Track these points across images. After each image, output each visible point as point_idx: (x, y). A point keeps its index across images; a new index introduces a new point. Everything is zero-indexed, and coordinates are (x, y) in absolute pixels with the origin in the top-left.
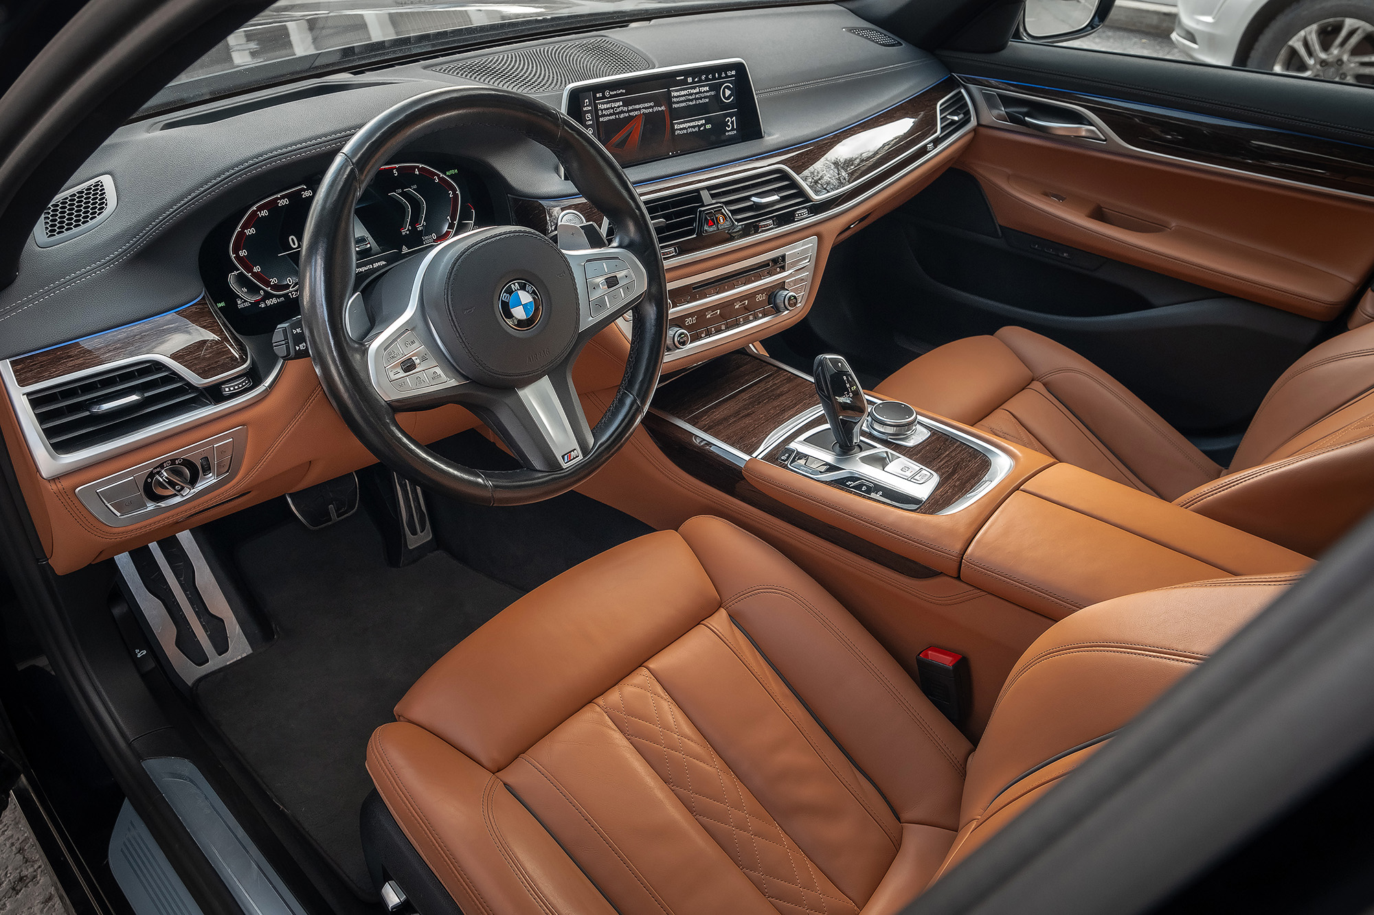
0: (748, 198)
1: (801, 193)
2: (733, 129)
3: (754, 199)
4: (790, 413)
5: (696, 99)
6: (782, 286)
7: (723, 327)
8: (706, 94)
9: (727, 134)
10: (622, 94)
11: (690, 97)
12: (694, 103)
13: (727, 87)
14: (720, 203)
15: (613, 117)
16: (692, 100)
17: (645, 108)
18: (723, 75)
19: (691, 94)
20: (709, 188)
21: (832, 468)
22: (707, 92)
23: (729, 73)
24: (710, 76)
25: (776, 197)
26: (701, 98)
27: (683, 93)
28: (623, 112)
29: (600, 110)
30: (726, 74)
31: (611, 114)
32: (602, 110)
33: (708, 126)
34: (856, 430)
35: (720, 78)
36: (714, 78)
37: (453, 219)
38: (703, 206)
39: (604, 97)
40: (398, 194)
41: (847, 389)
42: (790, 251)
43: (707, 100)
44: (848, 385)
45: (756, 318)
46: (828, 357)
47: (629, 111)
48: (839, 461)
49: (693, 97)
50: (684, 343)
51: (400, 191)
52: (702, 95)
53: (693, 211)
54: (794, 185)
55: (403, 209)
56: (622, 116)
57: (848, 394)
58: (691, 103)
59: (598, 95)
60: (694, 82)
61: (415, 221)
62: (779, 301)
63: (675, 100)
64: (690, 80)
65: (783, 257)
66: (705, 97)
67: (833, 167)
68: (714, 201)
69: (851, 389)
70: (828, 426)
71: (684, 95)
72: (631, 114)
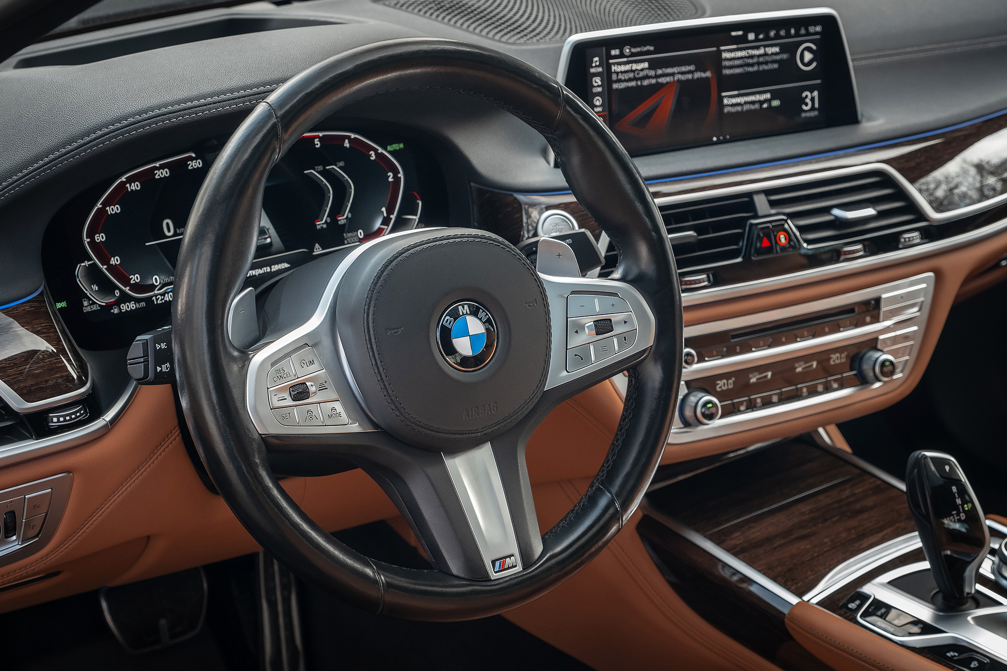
0: (827, 210)
1: (912, 208)
2: (813, 108)
3: (837, 212)
4: (873, 539)
5: (759, 64)
6: (872, 343)
7: (775, 399)
8: (775, 58)
9: (803, 115)
10: (648, 53)
11: (750, 61)
12: (755, 68)
13: (809, 49)
14: (784, 214)
15: (633, 84)
16: (752, 65)
17: (682, 73)
18: (803, 31)
19: (752, 57)
20: (768, 192)
21: (927, 629)
22: (776, 54)
23: (812, 29)
24: (782, 33)
25: (870, 212)
26: (766, 63)
27: (740, 54)
28: (647, 77)
29: (615, 72)
30: (807, 30)
31: (630, 80)
32: (617, 73)
33: (776, 103)
34: (969, 572)
35: (797, 34)
36: (788, 35)
37: (390, 211)
38: (756, 216)
39: (622, 55)
40: (318, 172)
41: (956, 507)
42: (889, 293)
43: (776, 66)
44: (959, 501)
45: (828, 389)
46: (929, 454)
47: (657, 77)
48: (937, 618)
49: (755, 60)
50: (711, 417)
51: (320, 168)
52: (768, 58)
53: (741, 223)
54: (901, 194)
55: (321, 193)
56: (646, 83)
57: (958, 514)
58: (751, 69)
59: (613, 52)
60: (757, 40)
61: (337, 210)
62: (867, 367)
63: (727, 63)
64: (751, 36)
65: (878, 300)
66: (773, 62)
67: (973, 171)
68: (773, 211)
69: (963, 508)
70: (925, 565)
71: (742, 58)
72: (661, 80)
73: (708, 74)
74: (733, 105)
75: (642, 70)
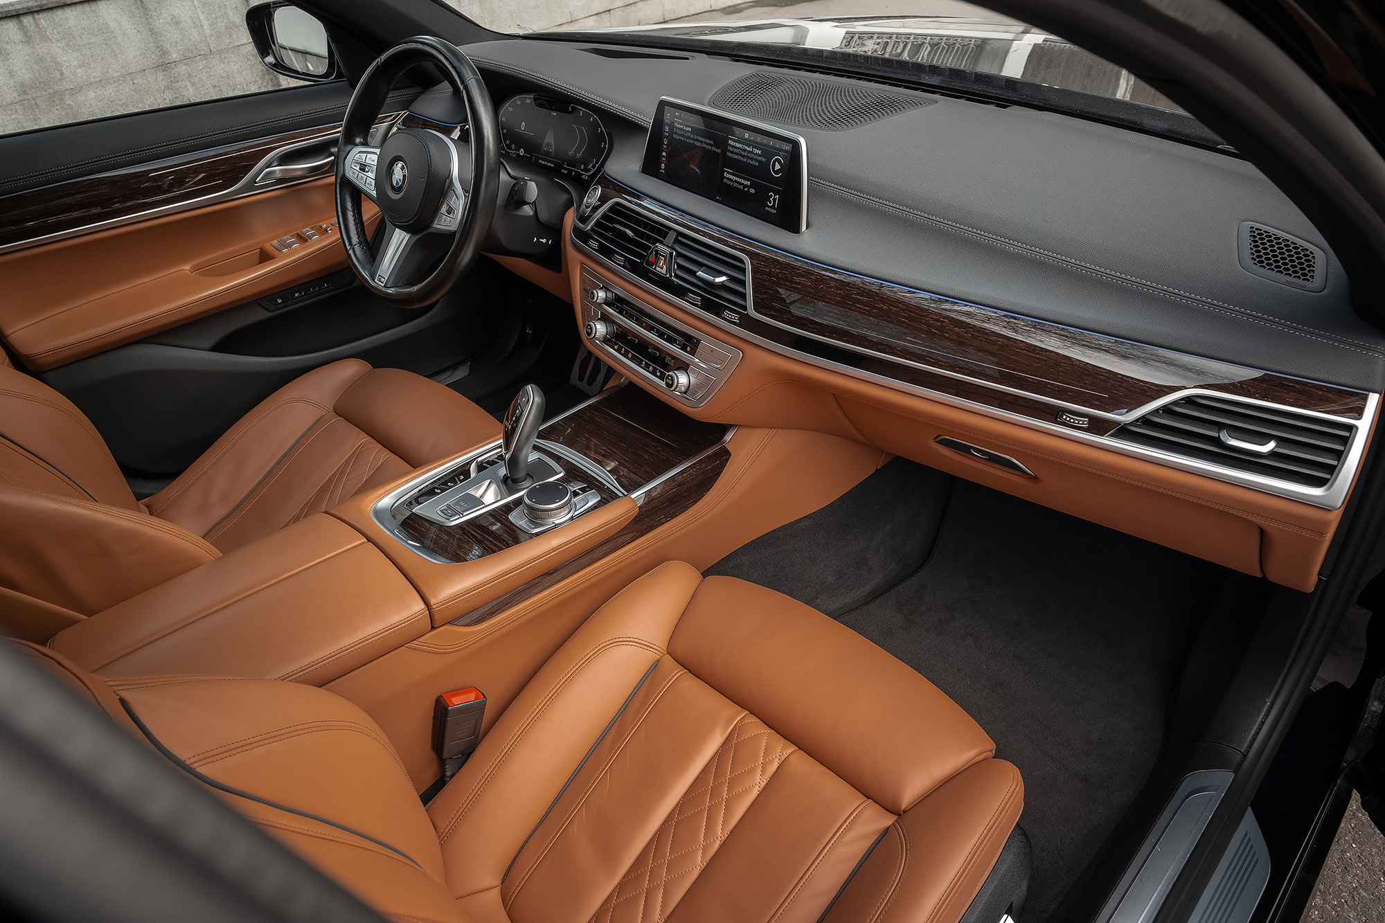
5: (748, 157)
8: (758, 157)
9: (767, 209)
10: (692, 121)
11: (743, 153)
12: (745, 160)
13: (778, 160)
16: (744, 156)
18: (778, 146)
19: (745, 150)
23: (784, 147)
24: (766, 141)
27: (738, 145)
28: (689, 138)
29: (676, 127)
30: (781, 146)
31: (681, 135)
33: (752, 191)
35: (774, 147)
36: (768, 145)
38: (662, 242)
39: (680, 117)
42: (707, 342)
43: (757, 164)
47: (694, 139)
49: (746, 154)
56: (688, 141)
58: (742, 159)
59: (676, 114)
60: (749, 139)
63: (729, 148)
64: (747, 135)
65: (698, 342)
71: (739, 148)
72: (696, 143)
73: (719, 151)
74: (728, 179)
75: (687, 131)
